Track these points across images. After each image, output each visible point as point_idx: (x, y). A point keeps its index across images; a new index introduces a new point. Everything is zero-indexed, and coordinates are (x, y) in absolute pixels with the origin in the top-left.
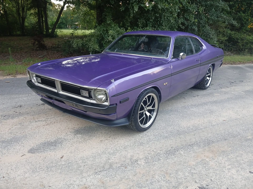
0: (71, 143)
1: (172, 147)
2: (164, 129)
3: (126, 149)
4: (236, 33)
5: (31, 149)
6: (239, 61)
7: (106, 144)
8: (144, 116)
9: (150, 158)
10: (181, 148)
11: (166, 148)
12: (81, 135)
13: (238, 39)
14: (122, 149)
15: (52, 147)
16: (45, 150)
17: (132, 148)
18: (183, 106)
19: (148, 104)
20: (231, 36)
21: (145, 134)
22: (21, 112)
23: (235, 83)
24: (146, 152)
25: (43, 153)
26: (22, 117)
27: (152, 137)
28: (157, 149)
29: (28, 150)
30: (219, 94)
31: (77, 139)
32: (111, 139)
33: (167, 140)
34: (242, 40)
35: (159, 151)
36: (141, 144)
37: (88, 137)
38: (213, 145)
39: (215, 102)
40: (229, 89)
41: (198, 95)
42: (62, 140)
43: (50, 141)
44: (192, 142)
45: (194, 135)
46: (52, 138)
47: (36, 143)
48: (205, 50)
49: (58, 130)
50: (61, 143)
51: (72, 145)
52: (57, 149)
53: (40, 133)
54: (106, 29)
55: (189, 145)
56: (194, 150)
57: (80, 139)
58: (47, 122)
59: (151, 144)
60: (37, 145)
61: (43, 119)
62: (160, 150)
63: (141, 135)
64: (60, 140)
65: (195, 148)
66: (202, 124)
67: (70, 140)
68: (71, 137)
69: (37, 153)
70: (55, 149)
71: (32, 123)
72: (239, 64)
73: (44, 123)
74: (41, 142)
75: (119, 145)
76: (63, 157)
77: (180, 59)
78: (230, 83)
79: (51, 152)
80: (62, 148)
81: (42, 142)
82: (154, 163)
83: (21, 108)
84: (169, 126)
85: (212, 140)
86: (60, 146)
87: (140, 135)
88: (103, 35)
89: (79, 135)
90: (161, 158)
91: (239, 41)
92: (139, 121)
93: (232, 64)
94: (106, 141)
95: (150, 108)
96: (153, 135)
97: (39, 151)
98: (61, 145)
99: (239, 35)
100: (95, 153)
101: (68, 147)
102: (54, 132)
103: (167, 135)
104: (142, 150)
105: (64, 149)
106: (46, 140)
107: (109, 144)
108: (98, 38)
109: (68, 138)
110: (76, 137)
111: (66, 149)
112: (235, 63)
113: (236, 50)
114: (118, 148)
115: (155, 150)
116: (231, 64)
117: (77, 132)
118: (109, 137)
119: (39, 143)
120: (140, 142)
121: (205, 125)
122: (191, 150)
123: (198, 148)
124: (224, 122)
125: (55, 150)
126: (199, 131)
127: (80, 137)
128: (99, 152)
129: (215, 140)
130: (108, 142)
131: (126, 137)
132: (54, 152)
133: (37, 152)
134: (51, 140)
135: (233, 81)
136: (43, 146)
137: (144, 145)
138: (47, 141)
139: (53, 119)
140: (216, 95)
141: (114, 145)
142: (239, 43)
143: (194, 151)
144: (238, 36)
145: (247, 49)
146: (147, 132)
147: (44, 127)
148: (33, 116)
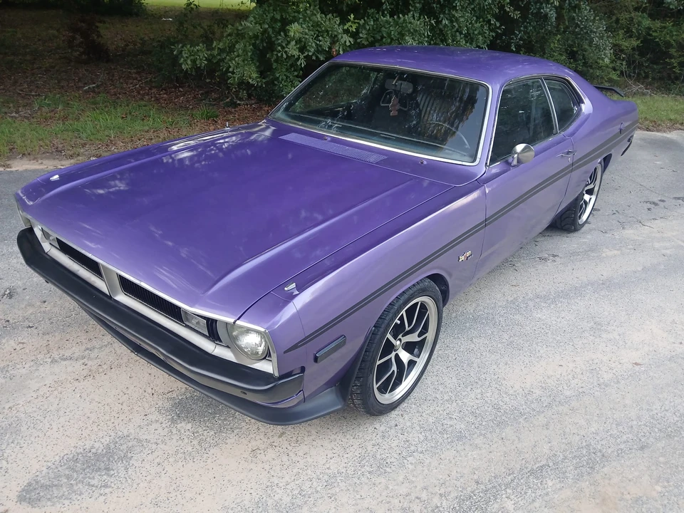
0: (158, 460)
1: (477, 483)
2: (453, 398)
3: (333, 491)
4: (665, 27)
5: (29, 484)
6: (671, 120)
7: (267, 467)
8: (394, 368)
10: (507, 486)
11: (458, 484)
12: (189, 426)
13: (668, 45)
14: (319, 489)
15: (97, 477)
16: (75, 488)
17: (350, 485)
18: (510, 299)
19: (408, 328)
20: (651, 35)
21: (393, 423)
22: (11, 321)
23: (662, 204)
24: (396, 501)
25: (67, 502)
26: (12, 342)
27: (416, 435)
28: (430, 490)
29: (19, 489)
30: (616, 252)
31: (177, 441)
32: (286, 444)
33: (463, 447)
35: (436, 501)
36: (382, 467)
37: (212, 433)
38: (605, 470)
39: (607, 285)
40: (646, 230)
41: (554, 256)
42: (130, 444)
43: (93, 447)
44: (539, 460)
45: (547, 426)
46: (101, 434)
47: (46, 459)
48: (589, 116)
49: (121, 401)
50: (125, 458)
51: (159, 469)
52: (113, 485)
53: (61, 413)
54: (282, 16)
55: (532, 472)
56: (547, 494)
57: (186, 440)
58: (90, 363)
59: (410, 466)
60: (49, 464)
61: (77, 351)
62: (441, 495)
63: (383, 428)
64: (124, 447)
65: (550, 483)
66: (570, 377)
67: (154, 446)
68: (160, 430)
69: (49, 503)
70: (106, 486)
71: (41, 368)
73: (78, 366)
74: (62, 455)
75: (309, 472)
77: (515, 162)
78: (649, 205)
79: (94, 498)
80: (129, 481)
81: (66, 452)
83: (13, 300)
84: (469, 389)
85: (600, 451)
86: (122, 473)
87: (377, 426)
88: (273, 36)
89: (183, 424)
91: (673, 51)
92: (375, 387)
93: (650, 130)
94: (271, 454)
95: (414, 338)
96: (418, 428)
97: (56, 492)
98: (126, 469)
99: (675, 33)
100: (233, 505)
101: (148, 478)
102: (107, 407)
103: (463, 426)
104: (384, 494)
105: (135, 486)
106: (80, 443)
107: (278, 467)
108: (258, 42)
109: (148, 438)
110: (174, 431)
111: (142, 485)
113: (661, 79)
114: (308, 484)
115: (424, 496)
116: (648, 130)
117: (181, 410)
118: (280, 437)
119: (57, 458)
120: (378, 456)
121: (580, 385)
122: (539, 492)
123: (558, 486)
124: (637, 368)
125: (107, 490)
126: (560, 408)
127: (187, 433)
128: (246, 502)
129: (610, 451)
130: (273, 456)
131: (333, 437)
132: (102, 498)
133: (49, 499)
134: (97, 445)
135: (656, 200)
136: (67, 472)
137: (388, 470)
138: (81, 450)
139: (107, 350)
140: (610, 253)
141: (295, 470)
142: (671, 57)
143: (546, 498)
144: (671, 36)
146: (400, 413)
147: (76, 384)
148: (47, 337)
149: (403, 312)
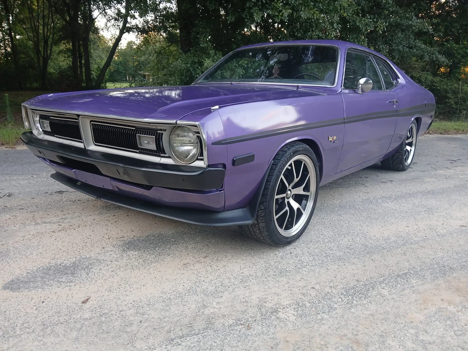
0: (112, 269)
1: (358, 281)
2: (332, 241)
3: (247, 284)
4: (442, 81)
5: (13, 281)
6: (456, 129)
7: (196, 273)
8: (287, 208)
9: (308, 305)
10: (381, 283)
11: (343, 281)
12: (137, 252)
13: (446, 91)
14: (235, 283)
15: (64, 277)
16: (47, 283)
17: (259, 281)
18: (364, 198)
19: (296, 180)
20: (434, 86)
21: (289, 252)
22: (8, 206)
23: (460, 161)
24: (297, 290)
25: (40, 290)
26: (8, 216)
27: (306, 257)
28: (322, 284)
29: (4, 283)
30: (434, 179)
31: (127, 260)
32: (209, 261)
33: (343, 264)
34: (455, 93)
35: (327, 290)
36: (282, 273)
37: (154, 256)
38: (455, 275)
39: (432, 193)
40: (452, 171)
41: (391, 181)
42: (91, 262)
43: (62, 263)
44: (402, 270)
45: (405, 254)
46: (69, 257)
47: (26, 268)
48: (403, 86)
49: (85, 242)
50: (88, 268)
51: (113, 273)
52: (76, 281)
53: (40, 247)
55: (398, 276)
56: (413, 287)
57: (134, 260)
58: (63, 225)
59: (305, 273)
60: (28, 271)
61: (55, 220)
62: (331, 287)
63: (281, 254)
64: (87, 263)
65: (414, 281)
66: (416, 232)
67: (109, 263)
68: (114, 255)
69: (26, 290)
70: (71, 282)
71: (28, 227)
72: (456, 134)
73: (55, 226)
74: (39, 266)
75: (228, 275)
76: (88, 300)
77: (360, 91)
78: (451, 162)
79: (61, 288)
80: (89, 279)
81: (42, 265)
82: (319, 317)
83: (11, 198)
84: (343, 237)
85: (448, 266)
86: (84, 275)
87: (277, 253)
89: (132, 252)
90: (335, 306)
91: (449, 95)
92: (276, 217)
94: (198, 266)
95: (300, 191)
96: (307, 254)
97: (32, 285)
98: (88, 274)
99: (449, 84)
100: (170, 291)
101: (104, 278)
102: (74, 244)
103: (341, 254)
104: (287, 286)
105: (93, 282)
106: (54, 261)
107: (204, 273)
109: (105, 259)
110: (125, 255)
111: (99, 281)
112: (448, 132)
113: (444, 113)
114: (227, 281)
115: (317, 287)
117: (130, 245)
118: (205, 257)
119: (35, 268)
120: (279, 267)
121: (424, 235)
122: (406, 286)
123: (420, 283)
124: (464, 228)
125: (71, 284)
126: (412, 246)
127: (134, 256)
128: (180, 290)
129: (455, 266)
130: (200, 267)
131: (244, 258)
132: (67, 288)
133: (26, 288)
134: (65, 262)
135: (455, 159)
136: (42, 275)
137: (288, 274)
138: (54, 264)
139: (77, 219)
140: (428, 180)
141: (217, 274)
142: (449, 98)
143: (412, 289)
144: (447, 86)
145: (465, 110)
146: (293, 247)
147: (53, 234)
148: (34, 213)
149: (292, 161)
